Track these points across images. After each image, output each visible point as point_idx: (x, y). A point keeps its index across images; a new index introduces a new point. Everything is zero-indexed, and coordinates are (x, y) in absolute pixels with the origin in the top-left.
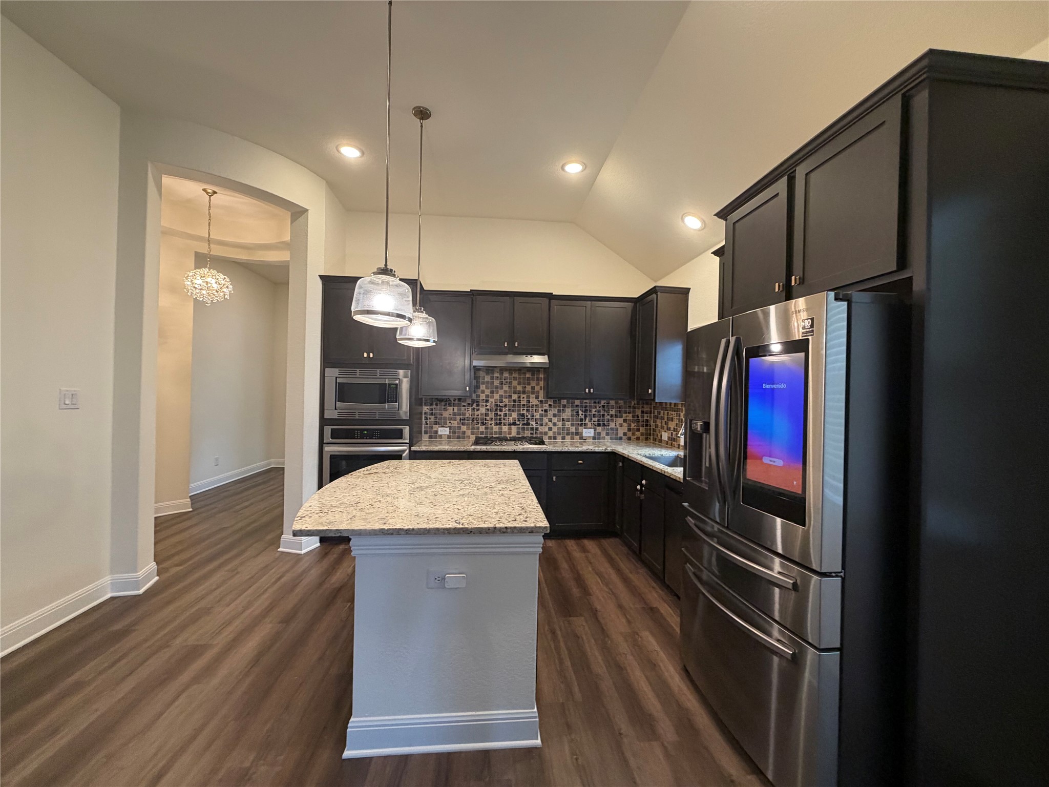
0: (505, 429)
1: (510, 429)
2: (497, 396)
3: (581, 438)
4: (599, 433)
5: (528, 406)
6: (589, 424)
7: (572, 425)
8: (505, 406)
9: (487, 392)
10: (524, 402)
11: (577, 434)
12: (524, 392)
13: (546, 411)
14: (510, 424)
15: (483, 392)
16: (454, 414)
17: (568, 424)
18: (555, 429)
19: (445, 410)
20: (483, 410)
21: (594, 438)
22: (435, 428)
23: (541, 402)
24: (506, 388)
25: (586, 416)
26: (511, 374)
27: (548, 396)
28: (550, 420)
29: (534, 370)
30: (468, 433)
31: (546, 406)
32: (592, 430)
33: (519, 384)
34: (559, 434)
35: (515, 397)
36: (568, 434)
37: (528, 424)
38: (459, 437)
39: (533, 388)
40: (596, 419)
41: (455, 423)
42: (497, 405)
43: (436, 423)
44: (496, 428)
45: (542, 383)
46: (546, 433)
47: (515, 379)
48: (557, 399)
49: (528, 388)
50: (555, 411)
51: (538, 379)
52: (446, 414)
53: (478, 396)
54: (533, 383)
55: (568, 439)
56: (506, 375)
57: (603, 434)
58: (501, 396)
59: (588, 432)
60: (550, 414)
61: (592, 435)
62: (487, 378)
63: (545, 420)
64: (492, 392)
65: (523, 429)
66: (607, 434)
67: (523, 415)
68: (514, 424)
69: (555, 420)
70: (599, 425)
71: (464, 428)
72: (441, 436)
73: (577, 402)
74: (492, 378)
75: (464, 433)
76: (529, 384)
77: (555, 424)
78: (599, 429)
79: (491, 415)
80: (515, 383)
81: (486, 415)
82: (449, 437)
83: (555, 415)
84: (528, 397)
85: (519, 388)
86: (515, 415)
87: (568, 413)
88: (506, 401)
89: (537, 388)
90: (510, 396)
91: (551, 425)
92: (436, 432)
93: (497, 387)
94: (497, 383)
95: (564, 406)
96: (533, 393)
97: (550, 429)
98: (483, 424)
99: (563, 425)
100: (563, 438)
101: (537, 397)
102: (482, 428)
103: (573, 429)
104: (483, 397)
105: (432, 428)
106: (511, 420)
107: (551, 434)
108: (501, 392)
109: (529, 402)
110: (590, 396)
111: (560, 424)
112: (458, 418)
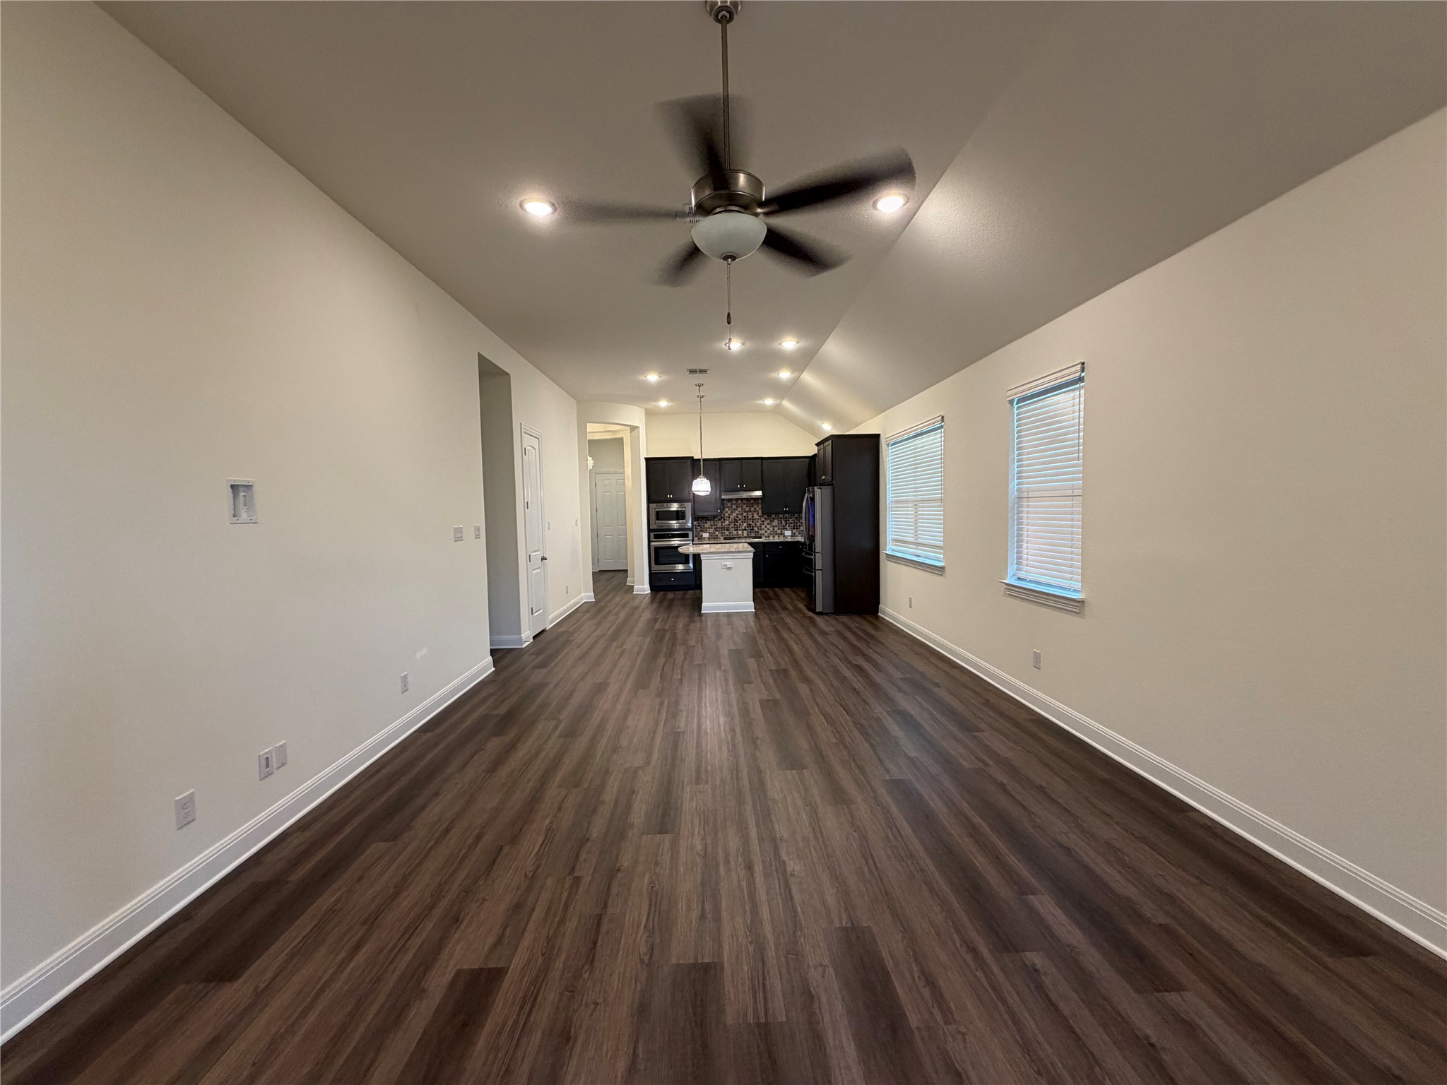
0: (740, 532)
1: (743, 532)
2: (734, 514)
3: (784, 536)
4: (795, 533)
5: (753, 519)
6: (789, 528)
7: (779, 529)
8: (740, 519)
9: (729, 512)
10: (750, 517)
11: (782, 534)
12: (750, 511)
13: (763, 521)
14: (743, 530)
15: (727, 512)
16: (711, 525)
17: (776, 529)
18: (769, 532)
19: (706, 523)
20: (727, 522)
21: (792, 536)
22: (701, 533)
23: (760, 516)
24: (740, 509)
25: (786, 524)
26: (742, 501)
27: (763, 514)
28: (766, 527)
29: (756, 499)
30: (720, 535)
31: (763, 519)
32: (790, 532)
33: (747, 507)
34: (771, 534)
35: (745, 514)
36: (776, 534)
37: (753, 529)
38: (714, 538)
39: (755, 509)
40: (792, 525)
41: (712, 530)
42: (735, 519)
43: (702, 531)
44: (735, 533)
45: (760, 506)
46: (764, 534)
47: (745, 504)
48: (769, 515)
49: (752, 509)
50: (768, 521)
51: (758, 503)
52: (706, 526)
53: (724, 515)
54: (755, 506)
55: (776, 537)
56: (739, 502)
57: (797, 534)
58: (737, 514)
59: (788, 533)
60: (766, 523)
61: (790, 534)
62: (729, 504)
63: (763, 527)
64: (732, 512)
65: (750, 532)
66: (799, 533)
67: (750, 524)
68: (745, 530)
69: (768, 526)
70: (794, 529)
71: (717, 533)
72: (704, 538)
73: (781, 516)
74: (732, 504)
75: (717, 536)
76: (753, 507)
77: (768, 529)
78: (794, 531)
79: (732, 525)
80: (744, 506)
81: (729, 525)
82: (709, 538)
83: (768, 524)
84: (753, 514)
85: (747, 509)
86: (745, 524)
87: (776, 523)
88: (740, 517)
89: (757, 509)
90: (742, 514)
91: (766, 529)
92: (702, 536)
93: (734, 509)
94: (734, 507)
95: (774, 518)
96: (755, 512)
97: (766, 532)
98: (728, 530)
99: (774, 529)
100: (774, 537)
101: (758, 514)
102: (727, 533)
103: (779, 532)
104: (727, 515)
105: (699, 533)
107: (766, 534)
108: (737, 512)
109: (753, 517)
110: (786, 512)
111: (771, 529)
112: (713, 527)
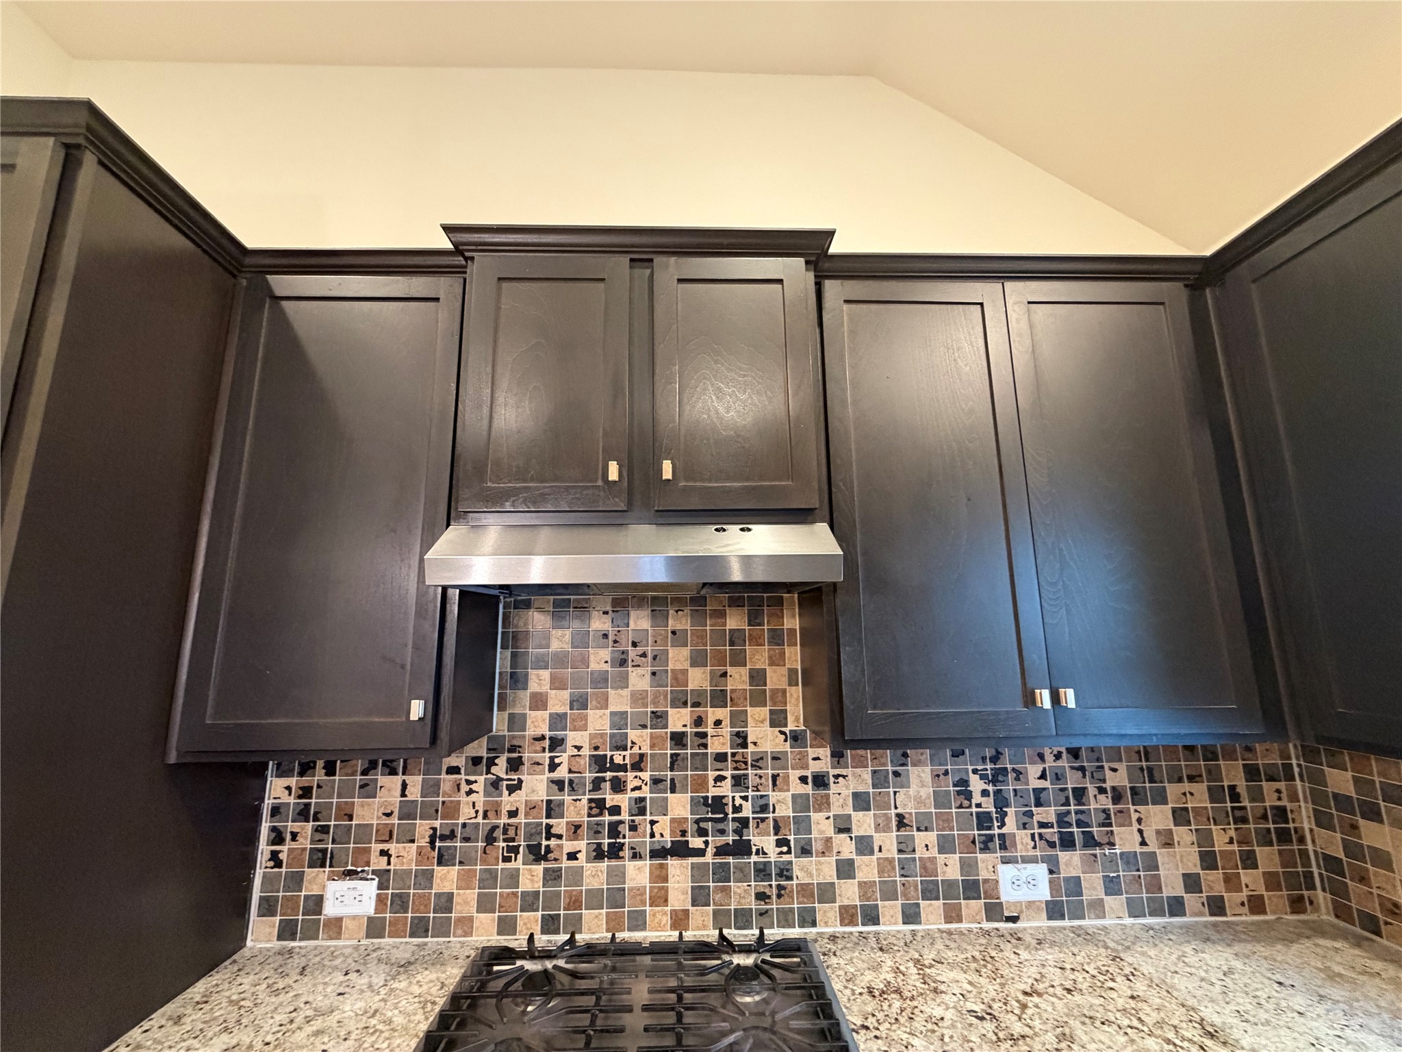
2: (598, 721)
3: (994, 911)
7: (945, 846)
8: (638, 765)
9: (559, 702)
10: (719, 743)
11: (972, 889)
12: (719, 698)
13: (820, 781)
14: (659, 853)
15: (539, 702)
16: (408, 812)
17: (925, 842)
18: (867, 869)
19: (368, 790)
20: (536, 786)
23: (796, 738)
24: (639, 679)
25: (1001, 803)
26: (659, 616)
28: (844, 827)
31: (819, 760)
33: (698, 660)
34: (889, 893)
35: (679, 719)
36: (930, 892)
37: (742, 848)
39: (757, 677)
40: (1049, 813)
41: (406, 856)
42: (600, 763)
45: (794, 656)
46: (827, 893)
47: (679, 637)
49: (738, 679)
50: (858, 779)
51: (777, 638)
52: (368, 813)
53: (517, 722)
54: (759, 656)
56: (640, 621)
58: (619, 720)
60: (841, 794)
62: (560, 640)
63: (821, 825)
64: (579, 703)
65: (722, 873)
67: (718, 804)
68: (680, 850)
69: (864, 823)
74: (581, 641)
76: (738, 660)
77: (865, 846)
79: (576, 809)
80: (678, 658)
81: (552, 809)
83: (862, 802)
84: (739, 718)
85: (698, 679)
86: (680, 805)
88: (640, 739)
89: (775, 678)
90: (659, 718)
91: (845, 846)
93: (601, 680)
94: (600, 659)
96: (758, 699)
97: (846, 869)
98: (536, 854)
99: (905, 847)
100: (910, 915)
101: (778, 719)
103: (951, 869)
104: (538, 723)
106: (666, 834)
107: (849, 893)
108: (619, 701)
109: (741, 740)
111: (888, 842)
112: (423, 828)
